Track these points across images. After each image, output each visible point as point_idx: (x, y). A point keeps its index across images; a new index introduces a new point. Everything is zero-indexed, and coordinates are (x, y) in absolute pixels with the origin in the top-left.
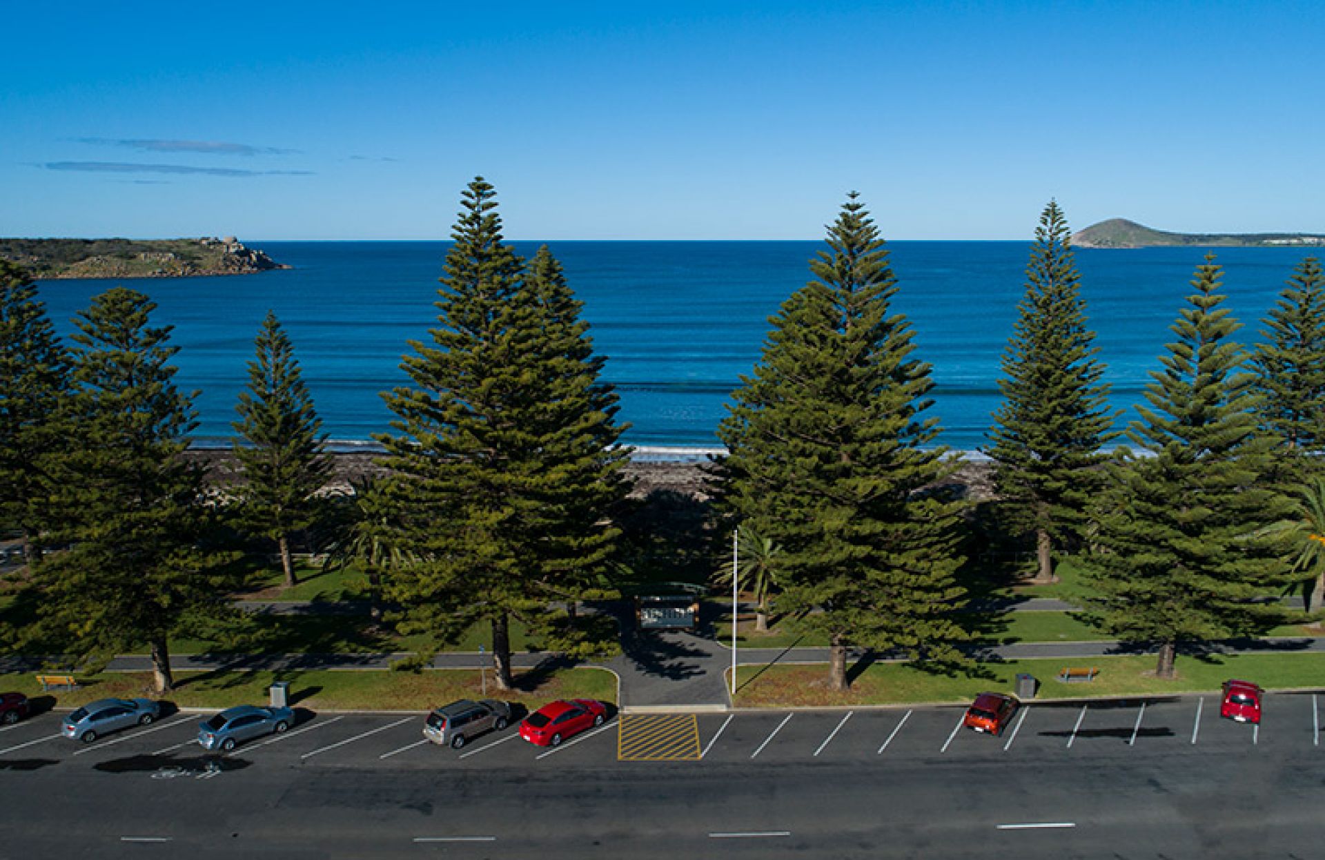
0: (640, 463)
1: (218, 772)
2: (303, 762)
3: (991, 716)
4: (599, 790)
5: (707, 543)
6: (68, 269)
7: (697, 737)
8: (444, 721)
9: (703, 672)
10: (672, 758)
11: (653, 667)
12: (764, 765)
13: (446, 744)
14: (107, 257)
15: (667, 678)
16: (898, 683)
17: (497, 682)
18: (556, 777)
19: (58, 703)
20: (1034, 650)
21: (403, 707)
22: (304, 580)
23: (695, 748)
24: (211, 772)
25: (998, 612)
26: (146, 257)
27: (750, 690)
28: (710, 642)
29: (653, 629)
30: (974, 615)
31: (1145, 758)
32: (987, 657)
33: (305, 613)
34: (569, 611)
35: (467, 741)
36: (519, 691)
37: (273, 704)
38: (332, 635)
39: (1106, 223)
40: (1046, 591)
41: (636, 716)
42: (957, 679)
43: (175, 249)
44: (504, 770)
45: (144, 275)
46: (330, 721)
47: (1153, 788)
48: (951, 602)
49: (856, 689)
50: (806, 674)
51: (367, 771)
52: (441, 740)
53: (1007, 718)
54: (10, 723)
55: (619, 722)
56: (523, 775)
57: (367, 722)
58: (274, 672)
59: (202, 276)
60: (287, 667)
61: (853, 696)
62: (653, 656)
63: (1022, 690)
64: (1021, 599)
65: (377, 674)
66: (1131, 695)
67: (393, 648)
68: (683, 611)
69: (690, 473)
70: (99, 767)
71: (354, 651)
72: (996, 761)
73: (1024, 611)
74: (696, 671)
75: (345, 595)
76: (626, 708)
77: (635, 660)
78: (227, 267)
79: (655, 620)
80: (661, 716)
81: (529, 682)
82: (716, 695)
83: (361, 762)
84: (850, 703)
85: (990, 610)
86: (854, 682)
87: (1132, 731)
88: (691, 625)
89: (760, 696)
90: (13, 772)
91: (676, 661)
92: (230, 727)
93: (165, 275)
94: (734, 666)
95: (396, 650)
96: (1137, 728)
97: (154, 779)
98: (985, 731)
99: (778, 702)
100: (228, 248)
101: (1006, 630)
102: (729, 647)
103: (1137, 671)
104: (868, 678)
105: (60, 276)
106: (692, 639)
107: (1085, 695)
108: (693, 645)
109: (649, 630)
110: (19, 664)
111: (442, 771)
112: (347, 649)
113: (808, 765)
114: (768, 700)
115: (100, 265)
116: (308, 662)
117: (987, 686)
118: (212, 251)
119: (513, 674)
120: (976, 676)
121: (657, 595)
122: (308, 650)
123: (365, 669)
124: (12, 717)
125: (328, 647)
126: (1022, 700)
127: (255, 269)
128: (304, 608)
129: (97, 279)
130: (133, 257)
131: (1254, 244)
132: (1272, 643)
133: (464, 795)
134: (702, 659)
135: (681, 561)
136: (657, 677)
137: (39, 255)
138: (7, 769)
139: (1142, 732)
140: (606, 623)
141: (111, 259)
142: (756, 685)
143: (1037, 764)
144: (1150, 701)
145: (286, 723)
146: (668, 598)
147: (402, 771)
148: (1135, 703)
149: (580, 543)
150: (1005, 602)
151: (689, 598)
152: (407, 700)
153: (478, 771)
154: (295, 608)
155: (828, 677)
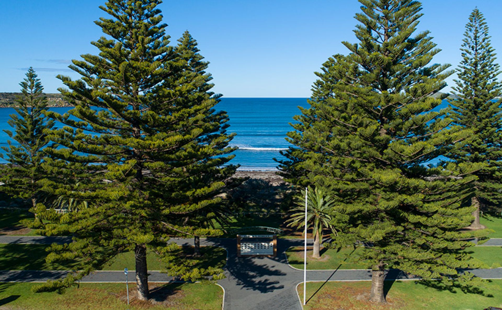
0: (243, 171)
5: (278, 206)
9: (282, 287)
15: (257, 291)
17: (138, 295)
26: (51, 99)
27: (316, 302)
28: (284, 264)
29: (249, 256)
34: (195, 244)
36: (153, 301)
43: (62, 97)
49: (389, 301)
50: (352, 289)
60: (6, 280)
61: (391, 308)
62: (248, 275)
68: (266, 245)
69: (267, 175)
71: (55, 269)
74: (277, 285)
77: (236, 277)
79: (249, 250)
81: (162, 294)
82: (292, 305)
86: (387, 296)
88: (272, 254)
89: (324, 307)
91: (263, 279)
93: (58, 106)
94: (305, 282)
104: (396, 293)
106: (274, 263)
108: (273, 267)
109: (245, 257)
112: (51, 268)
116: (22, 276)
117: (481, 300)
120: (470, 292)
121: (251, 234)
122: (26, 268)
125: (40, 266)
128: (39, 240)
134: (280, 277)
135: (264, 215)
136: (251, 290)
140: (218, 252)
142: (318, 298)
146: (257, 236)
149: (194, 193)
151: (271, 236)
154: (34, 240)
155: (369, 291)
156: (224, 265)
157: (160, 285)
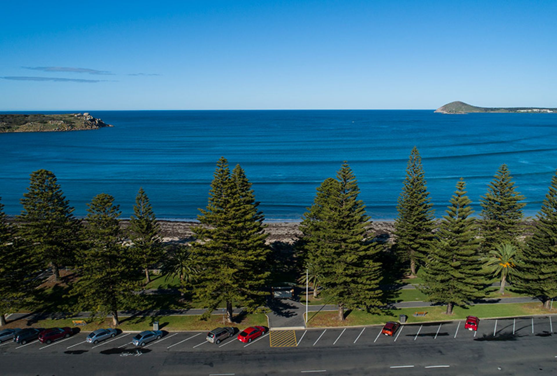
1: (141, 353)
2: (168, 349)
3: (390, 330)
4: (265, 357)
5: (295, 263)
6: (18, 128)
7: (295, 338)
8: (214, 335)
9: (296, 314)
10: (288, 346)
11: (280, 313)
12: (317, 348)
13: (214, 342)
14: (35, 123)
15: (284, 317)
16: (361, 318)
17: (228, 320)
18: (251, 353)
19: (81, 330)
20: (407, 305)
21: (197, 329)
22: (153, 280)
23: (295, 342)
24: (139, 354)
25: (396, 289)
26: (51, 122)
27: (312, 321)
28: (298, 303)
29: (279, 298)
30: (388, 291)
31: (438, 343)
32: (391, 307)
33: (156, 294)
35: (221, 341)
36: (235, 323)
37: (154, 329)
38: (168, 302)
39: (453, 103)
40: (414, 281)
41: (275, 331)
42: (381, 316)
43: (63, 119)
44: (234, 351)
45: (51, 130)
46: (174, 335)
47: (439, 354)
48: (377, 294)
49: (347, 320)
50: (330, 315)
51: (190, 352)
52: (213, 341)
53: (396, 330)
54: (67, 338)
55: (270, 334)
56: (240, 352)
57: (187, 335)
58: (151, 317)
59: (75, 131)
60: (156, 315)
61: (346, 323)
62: (279, 308)
63: (401, 320)
64: (405, 284)
65: (186, 317)
66: (437, 321)
67: (190, 307)
68: (288, 292)
70: (102, 352)
71: (177, 308)
72: (391, 345)
73: (405, 289)
74: (294, 314)
75: (169, 286)
76: (271, 328)
77: (273, 310)
78: (86, 126)
79: (279, 295)
80: (283, 331)
81: (238, 319)
82: (301, 323)
83: (187, 349)
84: (345, 325)
85: (394, 289)
86: (347, 318)
87: (436, 334)
88: (292, 297)
89: (316, 323)
90: (74, 355)
91: (287, 311)
92: (143, 338)
93: (60, 130)
94: (307, 312)
95: (192, 308)
96: (437, 333)
97: (121, 357)
98: (388, 335)
99: (321, 325)
100: (86, 118)
101: (398, 297)
102: (304, 305)
103: (440, 312)
104: (351, 316)
105: (16, 131)
106: (293, 302)
107: (422, 321)
108: (292, 304)
109: (277, 299)
110: (63, 315)
111: (214, 352)
112: (174, 308)
113: (332, 347)
114: (318, 325)
115: (32, 126)
116: (162, 313)
117: (390, 319)
118: (79, 120)
119: (233, 316)
120: (387, 314)
121: (280, 287)
122: (161, 309)
123: (182, 315)
124: (68, 336)
125: (167, 307)
126: (401, 323)
127: (98, 127)
128: (155, 292)
129: (31, 132)
130: (46, 123)
131: (513, 112)
132: (487, 300)
133: (222, 360)
134: (296, 309)
135: (286, 270)
136: (281, 317)
137: (6, 122)
138: (72, 354)
139: (439, 334)
141: (37, 123)
142: (314, 319)
143: (404, 346)
144: (443, 323)
145: (160, 336)
146: (283, 288)
147: (201, 352)
148: (438, 324)
150: (400, 285)
151: (291, 287)
152: (198, 327)
153: (226, 352)
154: (152, 292)
155: (338, 316)
156: (266, 304)
157: (236, 316)
